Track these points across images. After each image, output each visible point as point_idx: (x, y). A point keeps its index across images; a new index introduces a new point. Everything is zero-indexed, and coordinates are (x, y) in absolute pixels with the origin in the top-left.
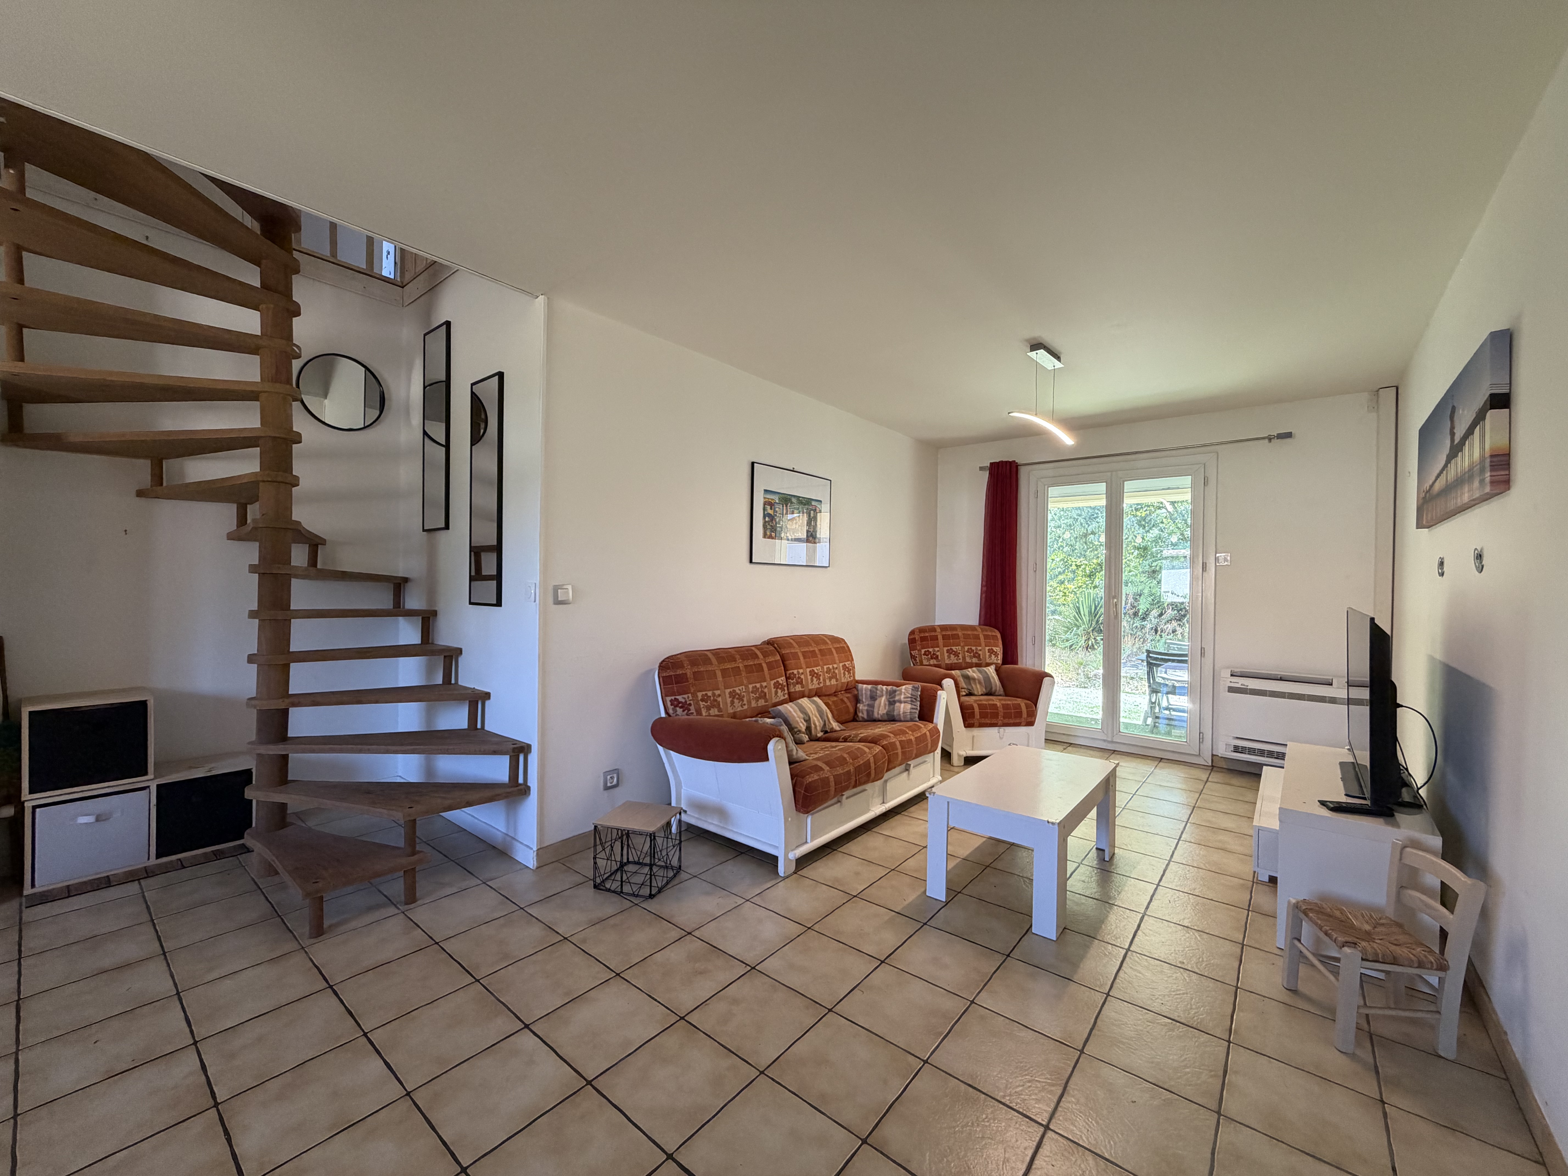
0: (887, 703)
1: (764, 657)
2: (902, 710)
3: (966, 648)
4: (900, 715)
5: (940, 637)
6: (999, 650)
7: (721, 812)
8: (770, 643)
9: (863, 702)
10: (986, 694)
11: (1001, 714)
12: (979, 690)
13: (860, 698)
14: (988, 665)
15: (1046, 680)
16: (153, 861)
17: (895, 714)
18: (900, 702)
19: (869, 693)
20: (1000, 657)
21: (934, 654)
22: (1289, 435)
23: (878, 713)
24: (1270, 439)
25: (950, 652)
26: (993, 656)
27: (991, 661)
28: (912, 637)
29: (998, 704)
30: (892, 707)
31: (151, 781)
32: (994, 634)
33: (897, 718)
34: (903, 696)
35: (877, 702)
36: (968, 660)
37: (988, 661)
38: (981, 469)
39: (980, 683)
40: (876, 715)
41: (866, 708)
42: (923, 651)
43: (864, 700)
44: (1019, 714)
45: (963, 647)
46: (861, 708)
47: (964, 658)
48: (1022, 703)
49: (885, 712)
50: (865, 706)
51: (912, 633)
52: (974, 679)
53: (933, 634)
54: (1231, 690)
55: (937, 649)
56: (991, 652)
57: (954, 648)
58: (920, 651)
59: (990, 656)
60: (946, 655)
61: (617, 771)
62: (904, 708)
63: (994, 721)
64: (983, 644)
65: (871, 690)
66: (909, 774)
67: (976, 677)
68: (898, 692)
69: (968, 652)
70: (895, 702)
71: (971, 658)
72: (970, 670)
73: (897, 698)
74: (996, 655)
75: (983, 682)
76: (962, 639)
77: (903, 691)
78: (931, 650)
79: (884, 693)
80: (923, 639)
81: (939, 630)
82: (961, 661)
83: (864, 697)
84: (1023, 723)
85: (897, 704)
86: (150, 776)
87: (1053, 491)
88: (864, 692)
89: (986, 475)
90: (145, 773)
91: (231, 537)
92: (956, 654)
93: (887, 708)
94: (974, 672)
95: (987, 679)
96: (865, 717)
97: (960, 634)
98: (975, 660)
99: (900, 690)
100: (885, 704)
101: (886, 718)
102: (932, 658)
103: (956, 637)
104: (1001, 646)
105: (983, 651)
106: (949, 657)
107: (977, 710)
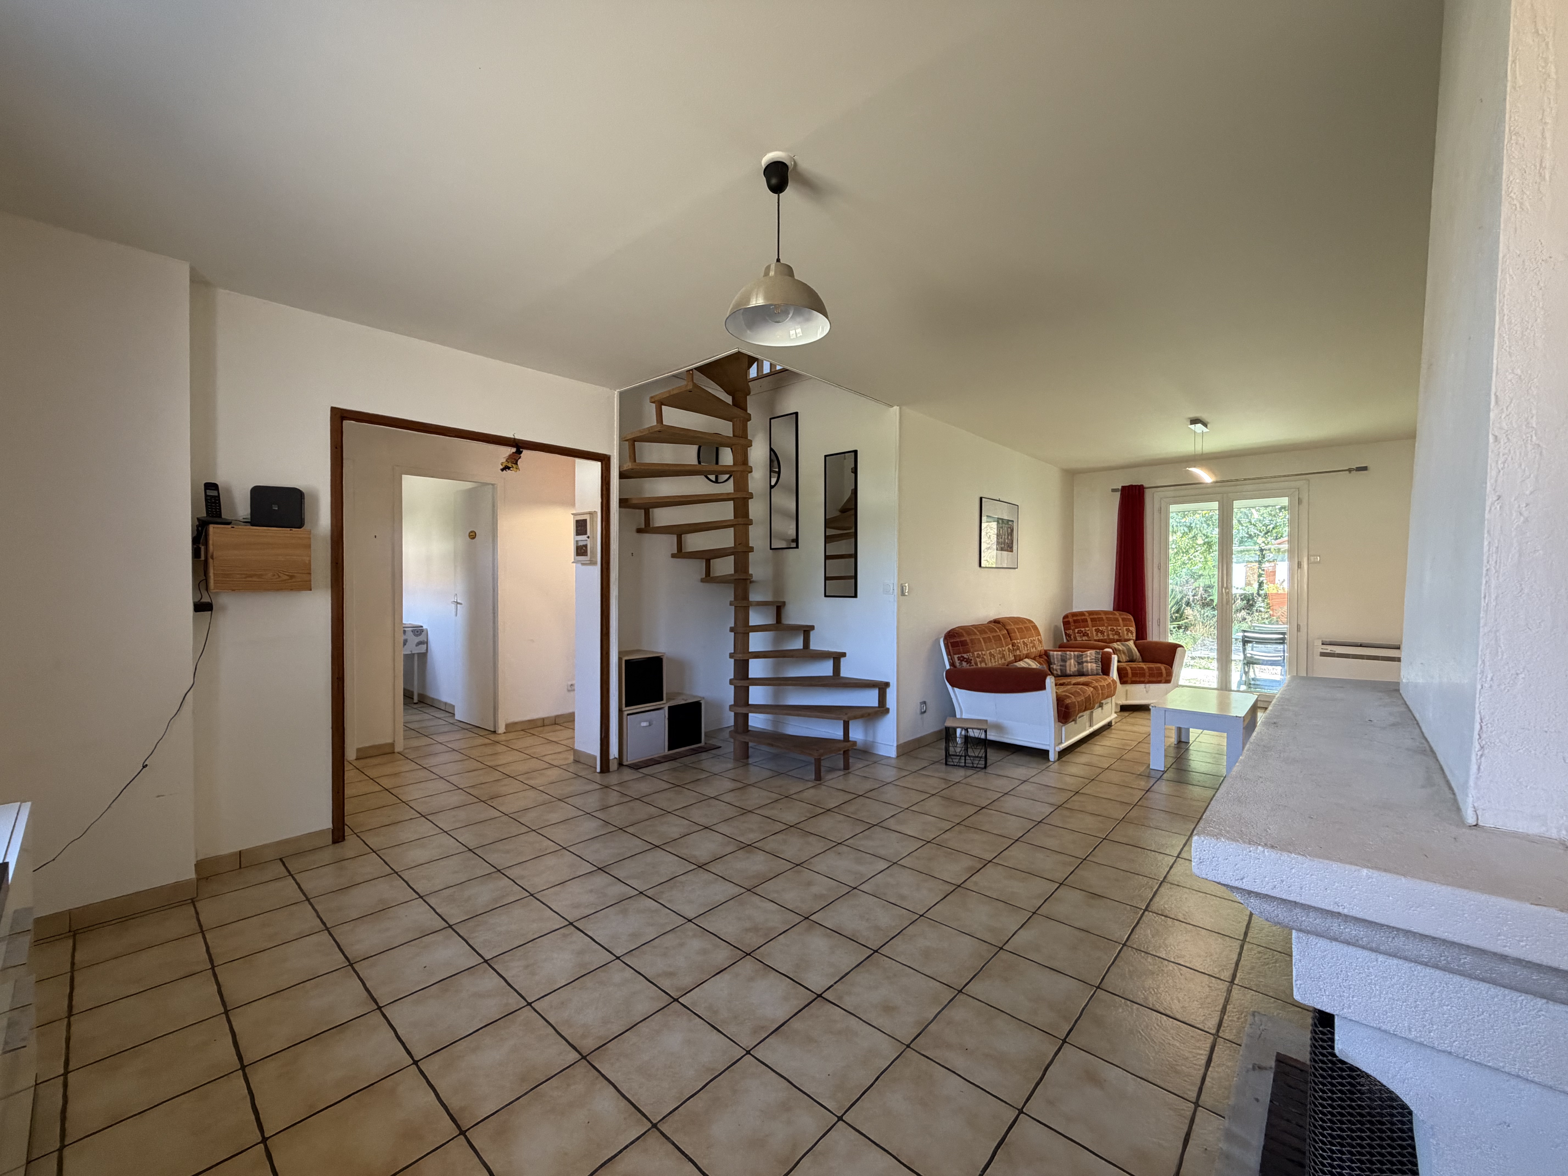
0: (1076, 664)
1: (1000, 631)
2: (1089, 668)
3: (1109, 628)
4: (1088, 671)
5: (1089, 620)
6: (1133, 629)
7: (999, 727)
8: (996, 622)
9: (1055, 664)
10: (1129, 662)
11: (1147, 674)
12: (1124, 658)
13: (1052, 661)
14: (1129, 640)
15: (1179, 649)
16: (667, 752)
17: (1084, 670)
18: (1087, 662)
19: (1060, 657)
20: (1134, 635)
21: (1085, 633)
22: (1365, 469)
23: (1070, 671)
24: (1350, 470)
25: (1097, 631)
26: (1130, 634)
27: (1128, 638)
28: (1066, 620)
29: (1144, 667)
30: (1080, 666)
31: (665, 704)
32: (1129, 617)
33: (1085, 673)
34: (1089, 658)
35: (1068, 664)
36: (1111, 637)
37: (1126, 637)
38: (1114, 490)
39: (1124, 653)
40: (1068, 672)
41: (1059, 667)
42: (1076, 630)
43: (1056, 662)
44: (1161, 674)
45: (1107, 627)
46: (1055, 668)
47: (1108, 635)
48: (1163, 667)
49: (1076, 669)
50: (1058, 666)
51: (1066, 617)
52: (1119, 650)
53: (1083, 617)
54: (1323, 654)
55: (1087, 629)
56: (1128, 630)
57: (1100, 628)
58: (1074, 630)
59: (1127, 634)
60: (1094, 633)
61: (925, 703)
62: (1091, 666)
63: (1142, 679)
64: (1122, 625)
65: (1061, 655)
66: (1102, 709)
67: (1121, 649)
68: (1084, 656)
69: (1110, 631)
70: (1082, 663)
71: (1113, 635)
72: (1115, 644)
73: (1084, 660)
74: (1132, 633)
75: (1126, 652)
76: (1106, 621)
77: (1089, 654)
78: (1083, 629)
79: (1073, 657)
80: (1075, 621)
81: (1087, 614)
82: (1106, 637)
83: (1056, 660)
84: (1163, 681)
85: (1085, 664)
86: (664, 701)
87: (1173, 508)
88: (1055, 657)
89: (1118, 494)
90: (662, 699)
91: (673, 556)
92: (1102, 632)
93: (1077, 666)
94: (1118, 645)
95: (1129, 650)
96: (1059, 673)
97: (1104, 617)
98: (1116, 637)
99: (1086, 654)
100: (1075, 665)
101: (1077, 673)
102: (1084, 635)
103: (1101, 619)
104: (1134, 626)
105: (1123, 630)
106: (1097, 635)
107: (1129, 671)
